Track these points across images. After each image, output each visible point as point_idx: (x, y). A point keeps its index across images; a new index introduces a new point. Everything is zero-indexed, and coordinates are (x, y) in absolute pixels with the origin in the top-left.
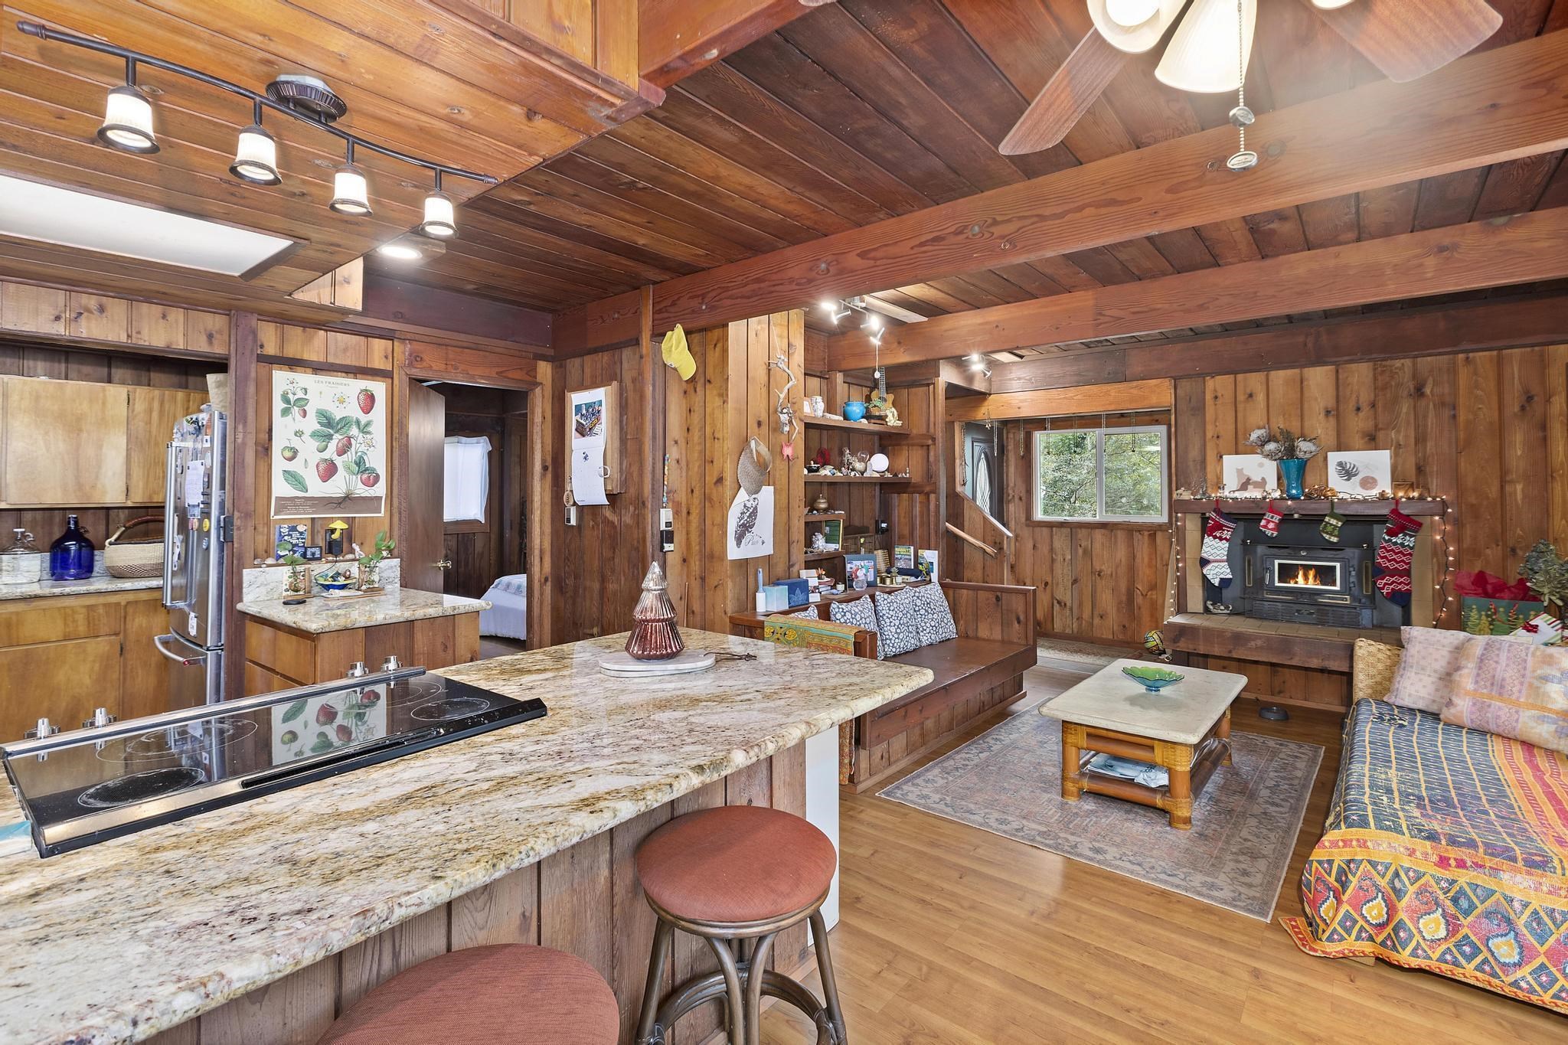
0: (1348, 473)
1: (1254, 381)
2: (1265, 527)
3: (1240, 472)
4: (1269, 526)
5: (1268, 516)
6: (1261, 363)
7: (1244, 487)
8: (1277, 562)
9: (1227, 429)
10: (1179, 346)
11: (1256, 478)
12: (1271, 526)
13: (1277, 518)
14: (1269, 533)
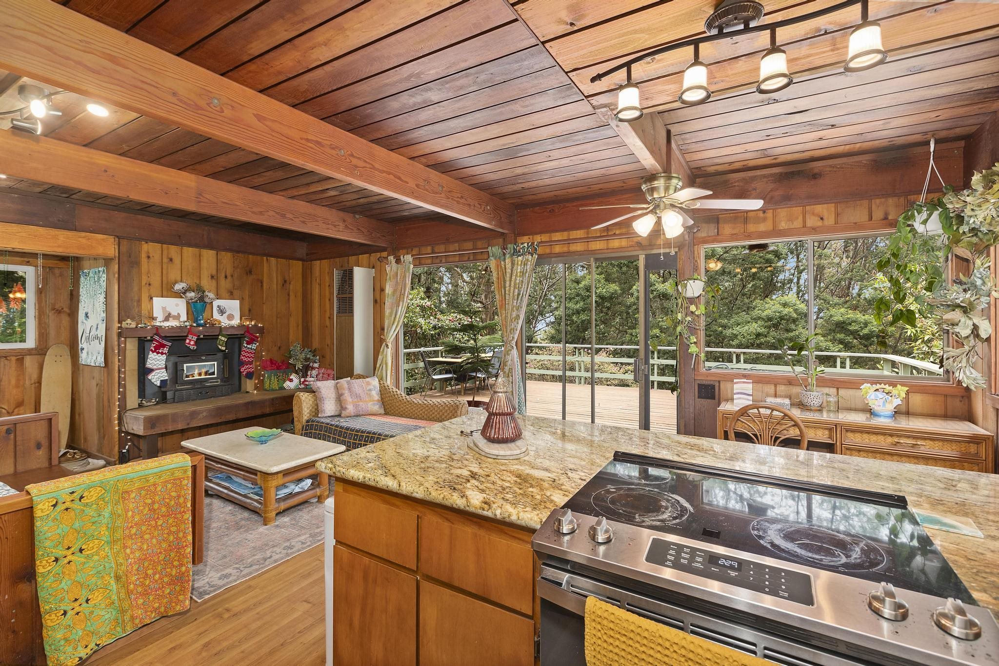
0: (222, 312)
1: (174, 251)
2: (189, 344)
3: (164, 309)
4: (191, 343)
5: (190, 337)
6: (179, 241)
7: (167, 319)
8: (185, 365)
9: (156, 280)
10: (124, 215)
11: (174, 313)
12: (192, 343)
13: (195, 338)
14: (192, 347)
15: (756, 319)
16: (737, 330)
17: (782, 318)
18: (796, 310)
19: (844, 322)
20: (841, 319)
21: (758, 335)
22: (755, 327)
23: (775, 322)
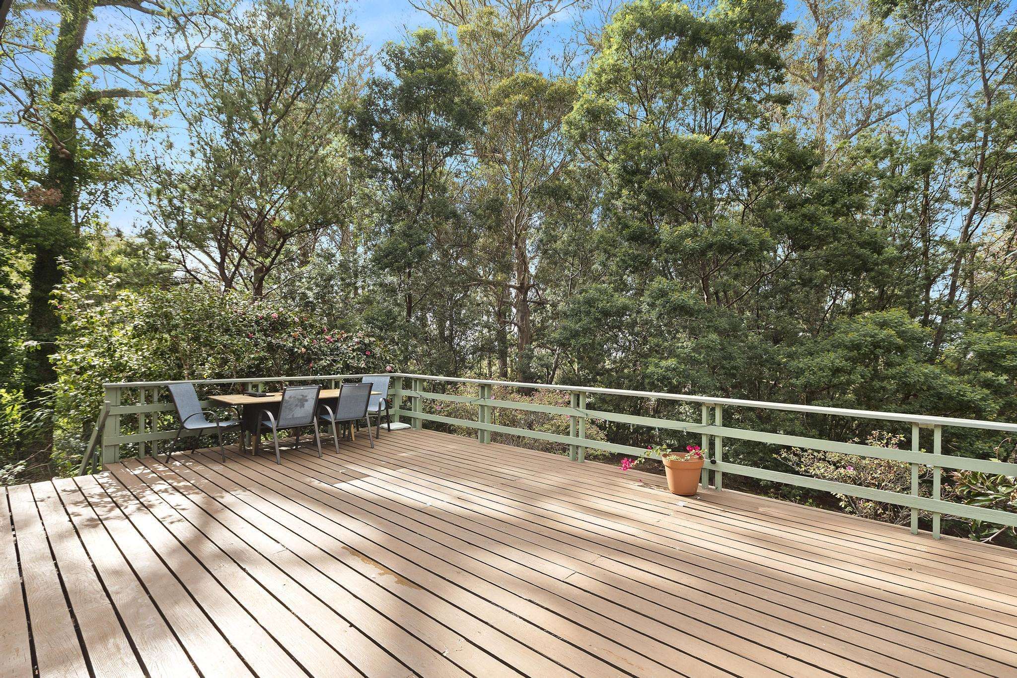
15: (836, 346)
16: (803, 362)
17: (876, 345)
18: (901, 334)
19: (993, 354)
20: (987, 348)
21: (836, 371)
22: (833, 358)
23: (864, 350)
